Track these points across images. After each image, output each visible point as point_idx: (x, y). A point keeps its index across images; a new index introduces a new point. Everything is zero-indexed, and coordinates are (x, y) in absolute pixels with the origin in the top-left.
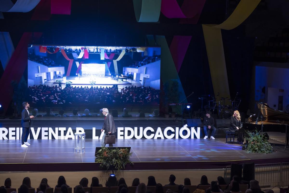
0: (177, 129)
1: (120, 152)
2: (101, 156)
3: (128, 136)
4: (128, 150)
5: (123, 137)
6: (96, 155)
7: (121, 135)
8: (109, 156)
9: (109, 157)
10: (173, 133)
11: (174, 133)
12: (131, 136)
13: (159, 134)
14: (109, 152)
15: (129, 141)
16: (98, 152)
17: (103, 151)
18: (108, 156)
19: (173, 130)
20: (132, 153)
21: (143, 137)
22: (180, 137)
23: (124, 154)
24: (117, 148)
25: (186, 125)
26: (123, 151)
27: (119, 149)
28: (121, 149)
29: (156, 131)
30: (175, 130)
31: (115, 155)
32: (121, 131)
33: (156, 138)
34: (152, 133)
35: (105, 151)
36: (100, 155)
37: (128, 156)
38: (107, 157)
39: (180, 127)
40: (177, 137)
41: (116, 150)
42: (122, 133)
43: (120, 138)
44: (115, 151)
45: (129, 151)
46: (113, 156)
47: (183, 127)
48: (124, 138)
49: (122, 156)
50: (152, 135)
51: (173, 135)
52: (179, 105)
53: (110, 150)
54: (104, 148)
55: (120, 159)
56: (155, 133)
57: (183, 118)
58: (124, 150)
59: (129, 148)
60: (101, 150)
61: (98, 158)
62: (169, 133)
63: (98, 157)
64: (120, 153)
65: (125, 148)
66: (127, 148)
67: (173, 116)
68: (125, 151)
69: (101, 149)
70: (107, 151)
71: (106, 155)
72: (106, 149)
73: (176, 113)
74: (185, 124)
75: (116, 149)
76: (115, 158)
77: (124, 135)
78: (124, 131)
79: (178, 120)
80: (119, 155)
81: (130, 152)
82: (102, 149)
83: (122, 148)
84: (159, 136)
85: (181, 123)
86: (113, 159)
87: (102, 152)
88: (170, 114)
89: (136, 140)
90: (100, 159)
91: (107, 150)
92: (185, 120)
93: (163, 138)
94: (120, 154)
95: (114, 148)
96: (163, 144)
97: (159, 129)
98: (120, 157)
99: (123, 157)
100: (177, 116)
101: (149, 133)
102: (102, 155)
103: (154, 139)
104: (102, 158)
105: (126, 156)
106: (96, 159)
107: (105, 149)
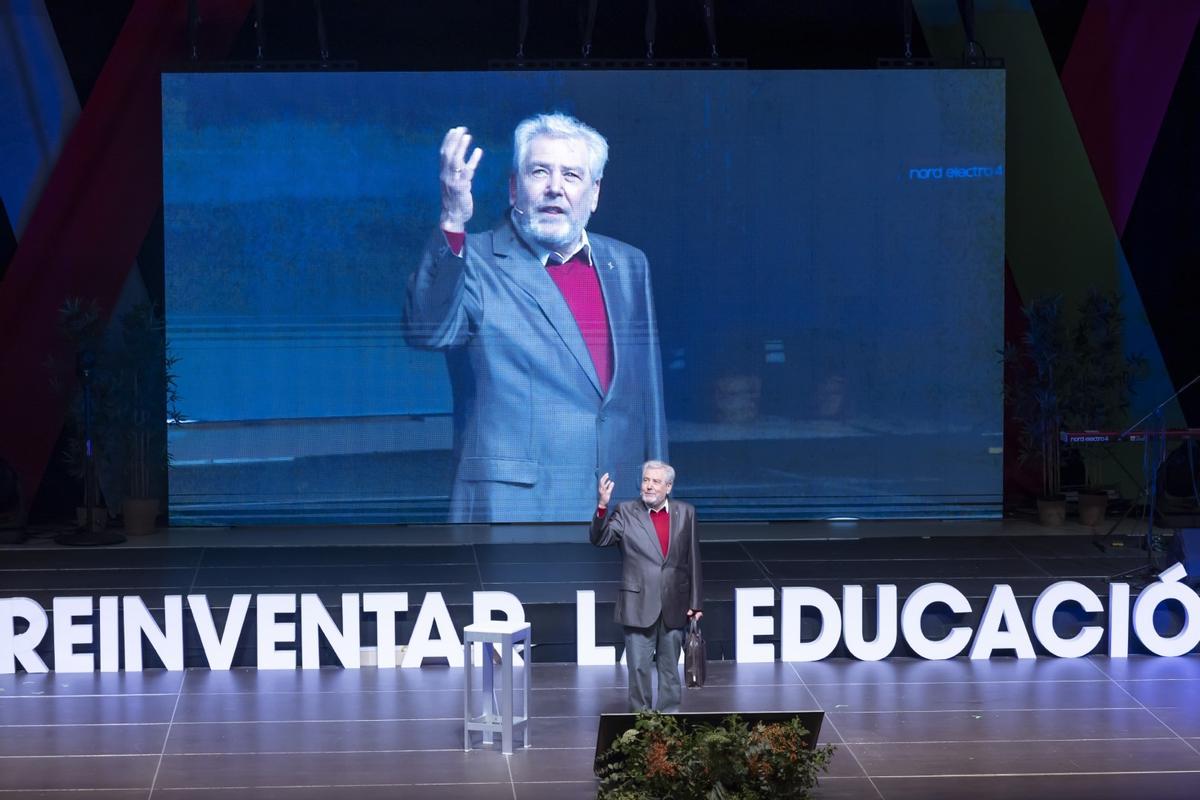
0: (1120, 592)
1: (755, 743)
2: (636, 774)
3: (803, 640)
4: (804, 732)
5: (770, 648)
6: (599, 765)
7: (759, 640)
8: (685, 770)
9: (685, 780)
10: (1092, 619)
11: (1103, 619)
12: (826, 644)
13: (1003, 627)
14: (686, 748)
15: (807, 672)
16: (614, 745)
17: (644, 742)
18: (675, 768)
19: (1091, 602)
20: (830, 752)
21: (902, 651)
22: (1136, 646)
23: (778, 755)
24: (738, 721)
25: (1179, 571)
26: (776, 740)
27: (749, 729)
28: (761, 728)
29: (980, 606)
30: (1106, 601)
31: (724, 767)
32: (759, 611)
33: (981, 653)
34: (960, 620)
35: (657, 737)
36: (627, 767)
37: (805, 772)
38: (671, 779)
39: (1141, 581)
40: (1119, 648)
41: (728, 730)
42: (766, 626)
43: (750, 654)
44: (719, 736)
45: (810, 740)
46: (706, 771)
47: (1158, 580)
48: (778, 654)
49: (764, 769)
50: (960, 637)
51: (1091, 636)
52: (1126, 439)
53: (689, 730)
54: (652, 722)
55: (757, 789)
56: (974, 620)
57: (1159, 523)
58: (778, 730)
59: (813, 721)
60: (631, 734)
61: (614, 784)
62: (1070, 618)
63: (615, 776)
64: (753, 750)
65: (784, 719)
66: (796, 722)
67: (1094, 513)
68: (787, 737)
69: (633, 727)
70: (671, 741)
71: (665, 763)
72: (664, 724)
73: (1112, 495)
74: (1169, 564)
75: (727, 726)
76: (724, 785)
77: (775, 639)
78: (775, 611)
79: (1122, 538)
80: (745, 763)
81: (820, 745)
82: (638, 724)
83: (769, 719)
84: (1004, 642)
85: (1145, 554)
86: (709, 788)
87: (636, 743)
88: (1073, 496)
89: (855, 670)
90: (628, 788)
91: (673, 730)
92: (1169, 533)
93: (1026, 652)
94: (752, 756)
95: (716, 721)
96: (1031, 694)
97: (1003, 599)
98: (752, 776)
99: (773, 778)
100: (1119, 509)
101: (938, 620)
102: (642, 767)
103: (969, 659)
104: (639, 785)
105: (790, 770)
106: (600, 793)
107: (656, 728)
